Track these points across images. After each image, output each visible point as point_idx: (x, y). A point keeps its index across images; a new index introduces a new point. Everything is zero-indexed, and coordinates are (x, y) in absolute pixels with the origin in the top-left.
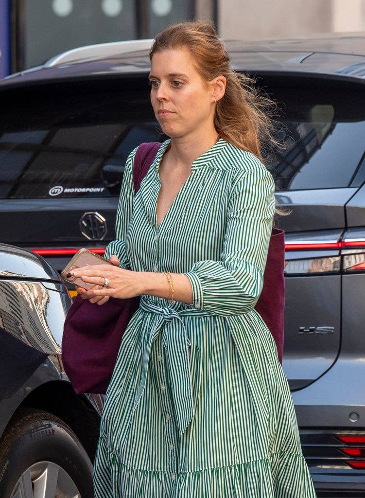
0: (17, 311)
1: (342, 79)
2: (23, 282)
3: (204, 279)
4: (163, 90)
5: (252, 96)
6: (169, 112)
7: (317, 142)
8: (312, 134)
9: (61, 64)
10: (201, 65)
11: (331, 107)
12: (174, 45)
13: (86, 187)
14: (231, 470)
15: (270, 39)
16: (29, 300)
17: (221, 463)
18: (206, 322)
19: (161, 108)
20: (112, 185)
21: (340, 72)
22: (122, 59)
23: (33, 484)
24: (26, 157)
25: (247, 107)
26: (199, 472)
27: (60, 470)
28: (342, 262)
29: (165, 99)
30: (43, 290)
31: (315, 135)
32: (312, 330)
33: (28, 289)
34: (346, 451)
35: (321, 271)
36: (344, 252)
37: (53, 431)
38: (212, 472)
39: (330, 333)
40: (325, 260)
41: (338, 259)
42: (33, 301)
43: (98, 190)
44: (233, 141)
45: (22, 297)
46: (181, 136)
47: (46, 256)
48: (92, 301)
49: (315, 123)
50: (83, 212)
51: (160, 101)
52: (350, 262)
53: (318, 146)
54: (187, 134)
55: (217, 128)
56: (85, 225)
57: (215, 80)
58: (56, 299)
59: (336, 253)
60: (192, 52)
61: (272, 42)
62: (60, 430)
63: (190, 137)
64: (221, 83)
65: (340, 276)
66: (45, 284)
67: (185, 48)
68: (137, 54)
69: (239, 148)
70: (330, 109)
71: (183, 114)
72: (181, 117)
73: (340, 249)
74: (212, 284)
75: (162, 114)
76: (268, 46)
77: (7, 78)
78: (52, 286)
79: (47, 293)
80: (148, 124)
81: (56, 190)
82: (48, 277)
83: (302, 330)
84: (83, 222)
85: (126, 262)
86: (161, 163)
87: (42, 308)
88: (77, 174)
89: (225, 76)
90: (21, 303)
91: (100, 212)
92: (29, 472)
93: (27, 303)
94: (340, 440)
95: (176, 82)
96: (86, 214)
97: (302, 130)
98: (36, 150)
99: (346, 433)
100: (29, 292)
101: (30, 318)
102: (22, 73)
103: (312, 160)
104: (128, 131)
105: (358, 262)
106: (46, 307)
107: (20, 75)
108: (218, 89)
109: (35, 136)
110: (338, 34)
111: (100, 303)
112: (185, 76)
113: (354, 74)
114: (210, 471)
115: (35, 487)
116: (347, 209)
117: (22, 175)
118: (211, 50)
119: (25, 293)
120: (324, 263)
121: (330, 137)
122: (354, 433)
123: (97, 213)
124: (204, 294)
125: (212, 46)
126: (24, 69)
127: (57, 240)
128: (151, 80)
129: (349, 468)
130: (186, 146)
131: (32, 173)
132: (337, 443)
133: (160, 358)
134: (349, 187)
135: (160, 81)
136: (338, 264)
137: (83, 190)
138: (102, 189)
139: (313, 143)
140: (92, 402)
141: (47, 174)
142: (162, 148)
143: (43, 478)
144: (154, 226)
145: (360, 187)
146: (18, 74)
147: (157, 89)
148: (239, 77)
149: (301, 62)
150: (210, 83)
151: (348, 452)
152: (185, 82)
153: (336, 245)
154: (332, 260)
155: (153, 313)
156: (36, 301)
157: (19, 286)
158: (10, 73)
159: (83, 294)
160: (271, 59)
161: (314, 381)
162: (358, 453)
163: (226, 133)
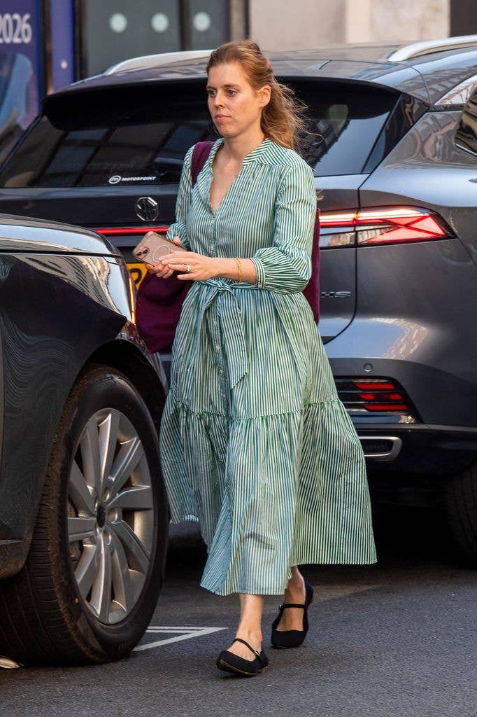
0: (83, 281)
1: (353, 83)
2: (88, 257)
3: (266, 264)
4: (220, 98)
5: (290, 104)
6: (224, 116)
7: (335, 135)
8: (330, 129)
9: (118, 73)
10: (251, 77)
11: (345, 106)
12: (228, 60)
13: (140, 176)
14: (277, 417)
15: (293, 49)
16: (93, 273)
17: (270, 413)
18: (253, 295)
19: (218, 113)
20: (162, 174)
21: (353, 77)
22: (169, 68)
23: (99, 428)
24: (89, 151)
25: (287, 112)
26: (251, 419)
27: (121, 416)
28: (356, 236)
29: (221, 106)
30: (105, 263)
31: (332, 131)
32: (332, 295)
33: (92, 264)
34: (362, 396)
35: (340, 244)
36: (358, 229)
37: (115, 383)
38: (262, 419)
39: (347, 297)
40: (342, 236)
41: (353, 234)
42: (97, 272)
43: (150, 178)
44: (277, 140)
45: (88, 270)
46: (234, 136)
47: (107, 235)
48: (158, 275)
49: (332, 120)
50: (138, 197)
51: (217, 108)
52: (363, 237)
53: (335, 139)
54: (239, 134)
55: (263, 129)
56: (140, 208)
57: (262, 89)
58: (116, 271)
59: (351, 229)
60: (243, 65)
61: (295, 52)
62: (120, 381)
63: (241, 137)
64: (267, 91)
65: (354, 249)
66: (107, 258)
67: (237, 63)
68: (182, 63)
69: (283, 146)
70: (344, 108)
71: (237, 118)
72: (235, 121)
73: (354, 226)
74: (272, 268)
75: (219, 118)
76: (291, 55)
77: (73, 84)
78: (113, 260)
79: (108, 266)
80: (192, 122)
81: (115, 179)
82: (109, 253)
83: (324, 295)
84: (138, 206)
85: (185, 242)
86: (215, 159)
87: (104, 278)
88: (132, 166)
89: (271, 86)
90: (87, 275)
91: (153, 197)
92: (96, 417)
93: (92, 275)
94: (357, 387)
95: (230, 91)
96: (140, 199)
97: (322, 126)
98: (97, 146)
99: (361, 381)
100: (93, 265)
101: (95, 287)
102: (85, 80)
103: (331, 151)
104: (175, 128)
105: (370, 237)
106: (108, 278)
107: (83, 82)
108: (265, 96)
109: (96, 134)
110: (351, 44)
111: (165, 277)
112: (238, 86)
113: (364, 78)
114: (260, 418)
115: (101, 430)
116: (360, 192)
117: (86, 167)
118: (259, 64)
119: (89, 266)
120: (341, 238)
121: (345, 132)
122: (368, 381)
123: (149, 198)
124: (266, 277)
125: (259, 61)
126: (86, 77)
127: (116, 221)
128: (208, 90)
129: (364, 410)
130: (238, 145)
131: (94, 164)
132: (355, 390)
133: (215, 323)
134: (361, 174)
135: (216, 90)
136: (353, 239)
137: (138, 179)
138: (154, 178)
139: (331, 137)
140: (147, 357)
141: (107, 165)
142: (215, 147)
143: (107, 422)
144: (211, 212)
145: (371, 174)
146: (82, 81)
147: (214, 97)
148: (282, 87)
149: (320, 68)
150: (258, 91)
151: (364, 397)
152: (238, 91)
153: (351, 223)
154: (349, 236)
155: (208, 285)
156: (99, 273)
157: (84, 260)
158: (75, 81)
159: (152, 270)
160: (295, 66)
161: (335, 337)
162: (372, 398)
163: (271, 133)
